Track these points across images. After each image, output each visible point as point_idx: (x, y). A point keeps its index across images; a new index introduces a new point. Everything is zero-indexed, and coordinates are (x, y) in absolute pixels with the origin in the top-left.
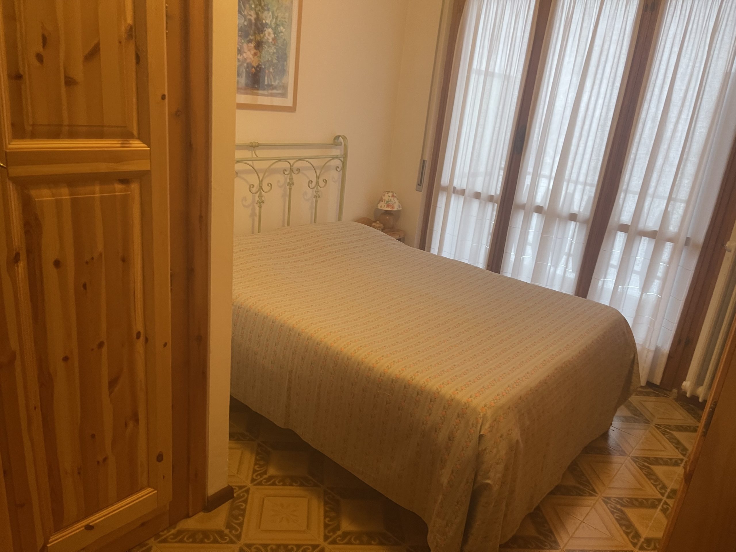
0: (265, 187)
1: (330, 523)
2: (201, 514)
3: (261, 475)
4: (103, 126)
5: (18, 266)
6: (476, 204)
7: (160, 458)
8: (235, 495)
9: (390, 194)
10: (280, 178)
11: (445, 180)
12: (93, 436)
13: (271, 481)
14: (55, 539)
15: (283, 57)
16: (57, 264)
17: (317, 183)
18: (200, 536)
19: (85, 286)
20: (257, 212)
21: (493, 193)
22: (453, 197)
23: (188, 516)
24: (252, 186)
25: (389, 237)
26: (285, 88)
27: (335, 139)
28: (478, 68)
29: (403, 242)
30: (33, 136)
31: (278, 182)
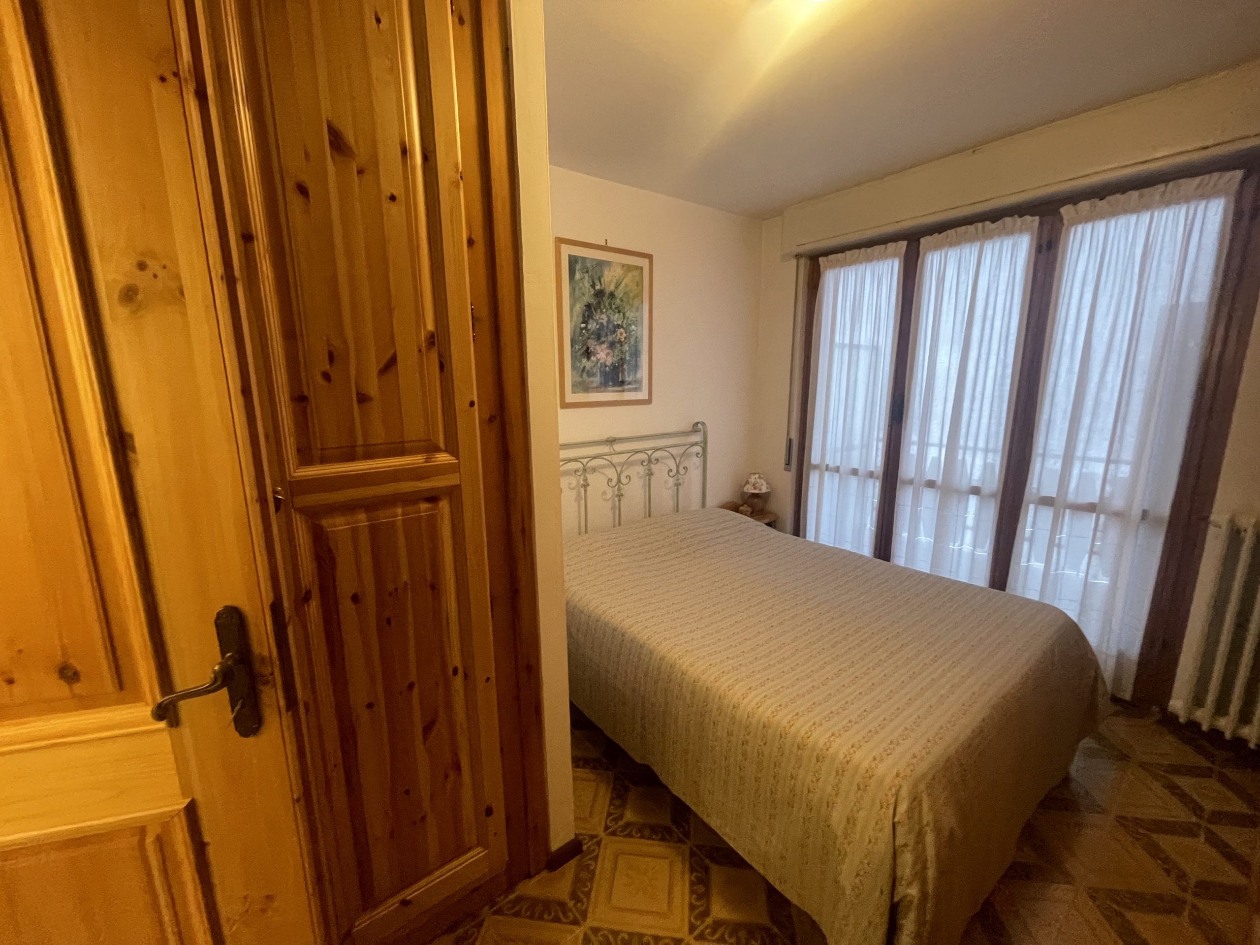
0: (624, 480)
1: (698, 903)
2: (545, 874)
3: (616, 820)
4: (403, 442)
5: (309, 606)
6: (853, 481)
7: (489, 812)
8: (585, 848)
9: (757, 476)
10: (641, 470)
11: (815, 457)
12: (407, 792)
13: (627, 830)
14: (362, 923)
15: (636, 354)
16: (355, 599)
17: (678, 472)
18: (539, 909)
19: (389, 621)
20: (617, 504)
21: (872, 469)
22: (827, 475)
23: (529, 876)
24: (610, 480)
25: (758, 523)
26: (638, 382)
27: (694, 425)
28: (841, 342)
29: (775, 528)
30: (323, 461)
31: (638, 473)
